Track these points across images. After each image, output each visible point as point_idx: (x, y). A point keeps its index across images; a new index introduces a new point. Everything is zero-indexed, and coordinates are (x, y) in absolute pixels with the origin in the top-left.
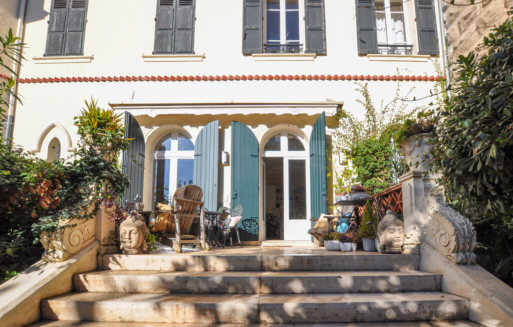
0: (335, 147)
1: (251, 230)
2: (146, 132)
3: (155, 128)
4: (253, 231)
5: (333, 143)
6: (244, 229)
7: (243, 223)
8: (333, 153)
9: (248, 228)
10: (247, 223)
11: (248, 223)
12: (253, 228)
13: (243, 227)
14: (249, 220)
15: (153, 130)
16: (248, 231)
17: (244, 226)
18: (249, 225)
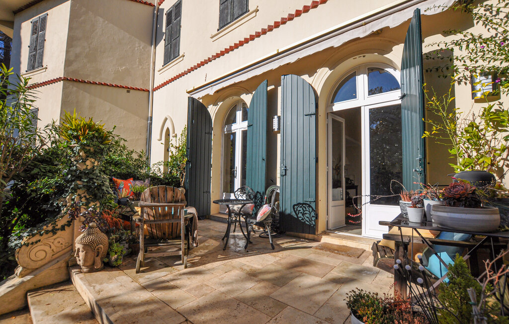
0: (461, 69)
1: (306, 218)
2: (212, 110)
3: (220, 104)
4: (308, 219)
5: (456, 62)
6: (296, 217)
7: (294, 208)
8: (456, 84)
9: (300, 215)
10: (299, 209)
11: (301, 209)
12: (308, 215)
13: (293, 214)
14: (303, 204)
15: (219, 106)
16: (300, 219)
17: (295, 212)
18: (302, 211)
